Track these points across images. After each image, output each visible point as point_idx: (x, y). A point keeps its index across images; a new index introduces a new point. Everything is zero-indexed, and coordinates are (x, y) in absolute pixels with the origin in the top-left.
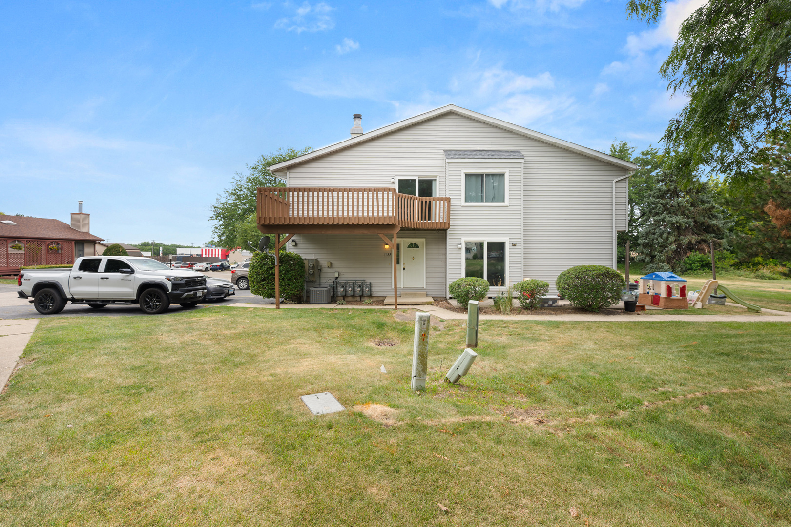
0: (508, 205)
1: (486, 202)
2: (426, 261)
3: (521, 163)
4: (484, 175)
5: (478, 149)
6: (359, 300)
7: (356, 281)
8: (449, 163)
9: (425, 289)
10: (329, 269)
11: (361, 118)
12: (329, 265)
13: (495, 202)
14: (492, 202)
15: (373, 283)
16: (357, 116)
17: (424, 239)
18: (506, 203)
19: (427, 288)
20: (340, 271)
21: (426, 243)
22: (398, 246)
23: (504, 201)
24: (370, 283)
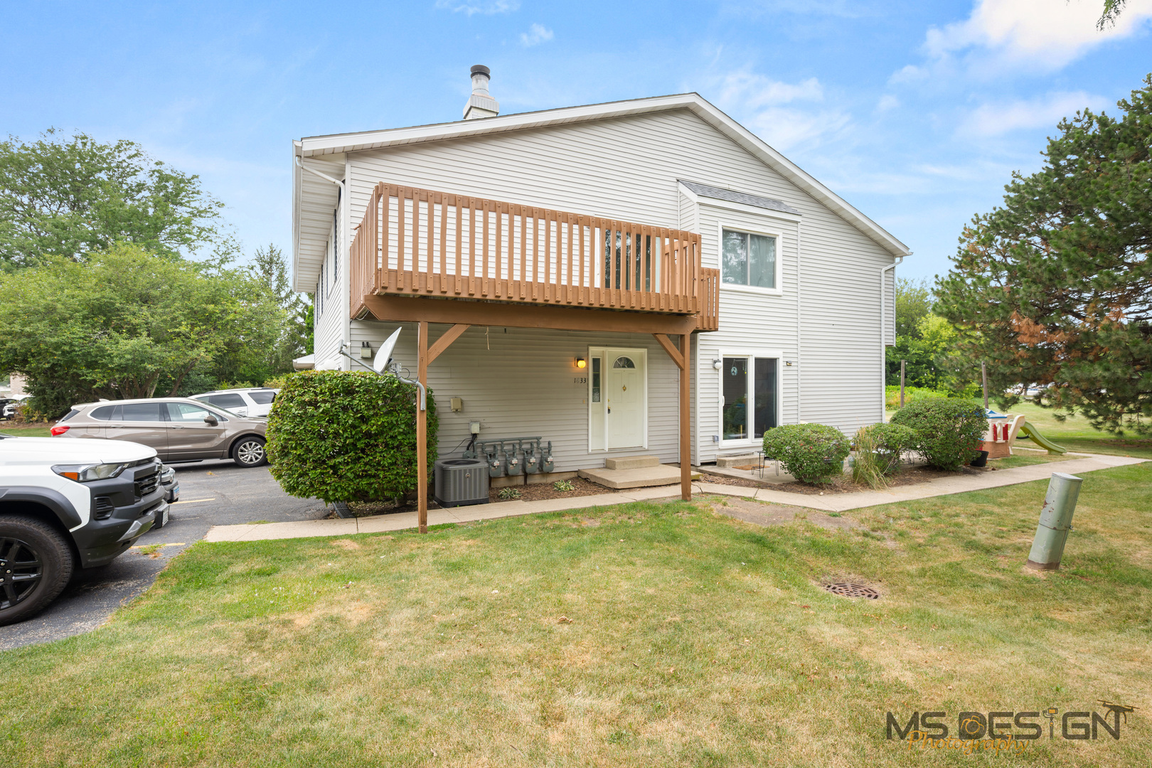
0: (781, 293)
1: (751, 284)
2: (649, 393)
3: (797, 222)
4: (749, 236)
5: (726, 187)
6: (523, 483)
7: (520, 440)
8: (701, 204)
9: (647, 450)
10: (454, 416)
11: (488, 77)
12: (459, 406)
13: (762, 286)
14: (758, 285)
15: (552, 444)
16: (480, 71)
17: (645, 350)
18: (778, 290)
19: (651, 448)
20: (481, 420)
21: (649, 358)
22: (596, 362)
23: (773, 285)
24: (549, 443)
